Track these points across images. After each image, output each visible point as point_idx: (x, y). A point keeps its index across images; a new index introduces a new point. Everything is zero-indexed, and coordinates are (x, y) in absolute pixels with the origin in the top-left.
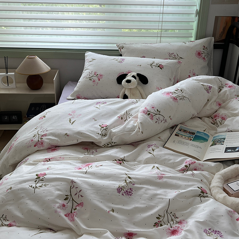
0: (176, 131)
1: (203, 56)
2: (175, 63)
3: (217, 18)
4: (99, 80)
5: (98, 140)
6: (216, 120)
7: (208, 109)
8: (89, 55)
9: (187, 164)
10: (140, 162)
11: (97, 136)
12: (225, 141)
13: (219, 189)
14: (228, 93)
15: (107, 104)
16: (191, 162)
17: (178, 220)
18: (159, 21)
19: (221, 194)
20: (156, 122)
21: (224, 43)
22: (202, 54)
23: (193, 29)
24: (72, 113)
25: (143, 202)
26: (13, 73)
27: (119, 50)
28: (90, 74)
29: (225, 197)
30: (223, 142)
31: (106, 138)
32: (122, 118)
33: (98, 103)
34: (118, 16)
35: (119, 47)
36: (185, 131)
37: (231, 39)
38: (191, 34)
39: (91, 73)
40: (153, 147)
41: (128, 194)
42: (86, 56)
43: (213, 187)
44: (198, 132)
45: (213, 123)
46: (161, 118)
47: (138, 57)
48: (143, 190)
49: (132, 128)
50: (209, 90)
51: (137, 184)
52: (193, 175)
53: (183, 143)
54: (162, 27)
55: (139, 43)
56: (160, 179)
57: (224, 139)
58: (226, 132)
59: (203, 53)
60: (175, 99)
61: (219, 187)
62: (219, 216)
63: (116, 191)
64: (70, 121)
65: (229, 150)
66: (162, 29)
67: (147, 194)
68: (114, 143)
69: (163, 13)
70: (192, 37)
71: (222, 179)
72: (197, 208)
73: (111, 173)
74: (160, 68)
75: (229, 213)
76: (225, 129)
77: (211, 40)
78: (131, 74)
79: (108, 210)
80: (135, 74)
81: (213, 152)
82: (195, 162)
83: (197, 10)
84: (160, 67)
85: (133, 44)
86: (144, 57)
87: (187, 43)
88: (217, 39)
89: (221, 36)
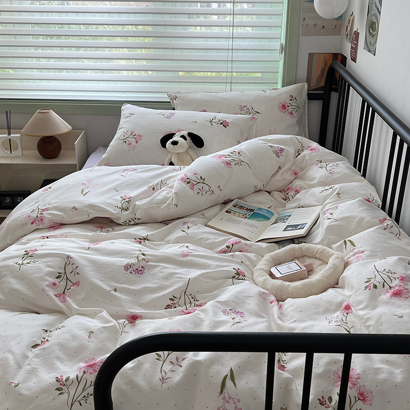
0: (229, 206)
1: (290, 110)
2: (247, 119)
3: (311, 56)
4: (137, 143)
5: (116, 215)
6: (287, 194)
7: (278, 180)
8: (127, 109)
9: (230, 244)
11: (115, 210)
12: (290, 218)
14: (306, 158)
15: (138, 171)
16: (235, 242)
17: (197, 303)
18: (228, 61)
19: (262, 276)
20: (198, 193)
21: (323, 92)
22: (288, 106)
23: (278, 72)
24: (87, 183)
25: (156, 281)
26: (19, 135)
27: (171, 101)
28: (125, 135)
30: (287, 219)
31: (128, 212)
32: (154, 189)
33: (125, 170)
34: (169, 53)
35: (170, 97)
36: (241, 207)
37: (333, 86)
38: (277, 79)
39: (127, 133)
40: (189, 225)
41: (138, 272)
42: (123, 109)
43: (256, 270)
44: (259, 209)
45: (284, 198)
46: (206, 188)
47: (196, 111)
48: (158, 269)
49: (162, 200)
50: (279, 153)
51: (153, 262)
52: (232, 256)
53: (234, 221)
54: (232, 69)
55: (198, 92)
56: (183, 257)
57: (290, 216)
58: (295, 208)
59: (289, 105)
60: (228, 164)
61: (263, 270)
62: (247, 297)
63: (123, 268)
64: (83, 191)
65: (289, 229)
66: (232, 72)
67: (162, 273)
68: (138, 219)
69: (232, 49)
70: (278, 83)
71: (270, 261)
72: (224, 290)
73: (121, 249)
74: (224, 126)
75: (262, 294)
76: (295, 205)
77: (303, 87)
78: (180, 134)
79: (109, 289)
80: (185, 133)
81: (270, 232)
82: (241, 242)
83: (282, 45)
84: (224, 124)
85: (190, 93)
86: (205, 111)
87: (268, 91)
88: (313, 86)
89: (318, 81)
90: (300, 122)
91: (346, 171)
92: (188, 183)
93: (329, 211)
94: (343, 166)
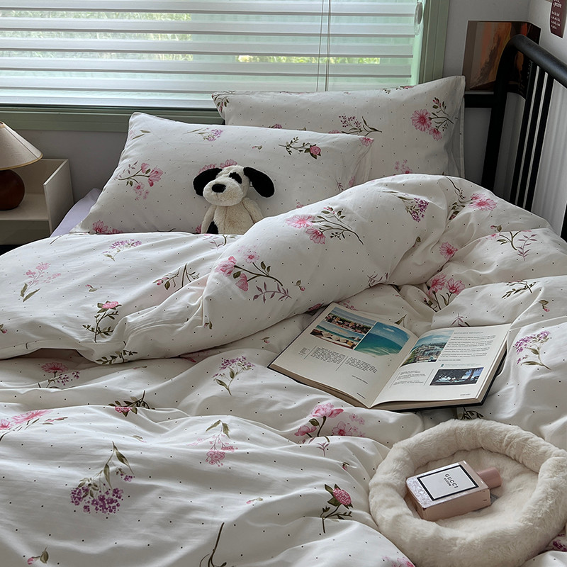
1: (434, 125)
2: (355, 142)
3: (472, 26)
4: (152, 185)
5: (84, 345)
6: (434, 293)
7: (416, 264)
8: (138, 122)
9: (318, 417)
10: (187, 410)
11: (82, 334)
12: (442, 352)
13: (390, 491)
14: (472, 220)
15: (143, 245)
16: (329, 410)
18: (321, 35)
19: (390, 506)
20: (256, 297)
21: (492, 93)
22: (431, 119)
23: (412, 56)
24: (37, 271)
25: (143, 531)
27: (219, 109)
28: (130, 170)
29: (397, 518)
30: (438, 354)
31: (108, 339)
32: (168, 286)
33: (117, 244)
35: (217, 101)
36: (343, 322)
37: (512, 83)
38: (409, 68)
39: (134, 166)
40: (235, 367)
41: (103, 507)
42: (132, 123)
43: (376, 485)
44: (379, 325)
45: (428, 300)
46: (272, 286)
47: (263, 126)
48: (152, 496)
49: (181, 313)
50: (419, 212)
51: (141, 475)
52: (323, 448)
53: (328, 356)
54: (328, 51)
55: (268, 91)
56: (212, 462)
57: (442, 346)
58: (452, 325)
59: (432, 116)
60: (318, 234)
61: (391, 486)
63: (69, 497)
65: (444, 379)
66: (328, 56)
67: (158, 506)
68: (130, 354)
69: (329, 14)
70: (411, 76)
71: (406, 462)
72: (303, 552)
73: (72, 442)
74: (312, 155)
76: (451, 318)
77: (457, 83)
78: (229, 169)
79: (29, 555)
80: (238, 169)
81: (403, 383)
82: (342, 410)
83: (420, 6)
84: (313, 151)
85: (253, 93)
86: (279, 127)
87: (393, 92)
88: (476, 81)
89: (485, 73)
90: (450, 148)
91: (554, 250)
92: (236, 276)
93: (528, 344)
94: (546, 239)
